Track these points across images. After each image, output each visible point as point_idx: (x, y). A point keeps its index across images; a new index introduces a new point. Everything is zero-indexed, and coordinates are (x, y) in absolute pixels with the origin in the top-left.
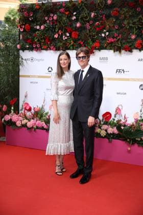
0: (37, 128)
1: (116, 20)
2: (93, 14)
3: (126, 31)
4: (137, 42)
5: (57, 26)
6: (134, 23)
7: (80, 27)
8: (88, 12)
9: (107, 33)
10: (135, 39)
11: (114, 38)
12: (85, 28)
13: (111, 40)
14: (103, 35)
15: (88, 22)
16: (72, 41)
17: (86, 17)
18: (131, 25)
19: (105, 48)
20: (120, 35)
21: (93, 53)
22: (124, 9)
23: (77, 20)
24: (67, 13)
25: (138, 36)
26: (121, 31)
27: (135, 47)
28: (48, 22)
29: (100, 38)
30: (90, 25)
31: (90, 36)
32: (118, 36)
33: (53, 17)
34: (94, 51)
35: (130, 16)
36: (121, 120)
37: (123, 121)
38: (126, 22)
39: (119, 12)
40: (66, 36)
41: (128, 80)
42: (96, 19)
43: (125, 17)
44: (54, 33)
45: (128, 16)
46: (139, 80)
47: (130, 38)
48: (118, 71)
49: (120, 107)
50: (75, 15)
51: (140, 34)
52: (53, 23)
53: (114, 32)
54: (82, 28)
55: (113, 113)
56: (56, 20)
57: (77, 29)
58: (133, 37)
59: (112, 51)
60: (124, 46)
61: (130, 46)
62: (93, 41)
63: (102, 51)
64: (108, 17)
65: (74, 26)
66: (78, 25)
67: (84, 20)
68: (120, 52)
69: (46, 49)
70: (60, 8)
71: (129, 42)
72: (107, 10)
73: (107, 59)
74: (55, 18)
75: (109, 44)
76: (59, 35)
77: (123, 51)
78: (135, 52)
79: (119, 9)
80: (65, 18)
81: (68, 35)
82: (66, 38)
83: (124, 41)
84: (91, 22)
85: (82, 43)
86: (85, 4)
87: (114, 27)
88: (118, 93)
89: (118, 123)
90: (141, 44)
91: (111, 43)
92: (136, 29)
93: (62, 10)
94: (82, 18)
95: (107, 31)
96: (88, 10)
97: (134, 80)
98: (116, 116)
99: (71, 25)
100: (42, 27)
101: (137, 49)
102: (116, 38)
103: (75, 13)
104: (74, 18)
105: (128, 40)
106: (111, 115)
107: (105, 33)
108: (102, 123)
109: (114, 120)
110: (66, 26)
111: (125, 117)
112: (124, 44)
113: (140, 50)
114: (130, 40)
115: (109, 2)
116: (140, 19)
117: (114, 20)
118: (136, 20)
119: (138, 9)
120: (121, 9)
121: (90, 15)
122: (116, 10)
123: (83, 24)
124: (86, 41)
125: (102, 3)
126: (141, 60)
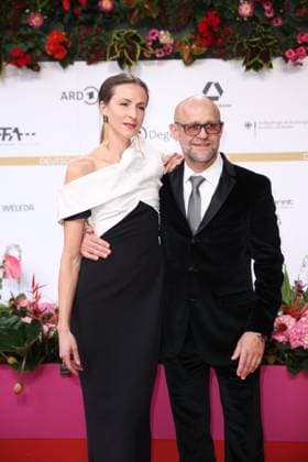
4: (48, 38)
10: (45, 29)
25: (52, 16)
27: (44, 53)
36: (22, 296)
37: (30, 298)
41: (34, 161)
47: (28, 26)
48: (1, 134)
49: (14, 253)
51: (58, 13)
58: (36, 21)
61: (30, 51)
71: (25, 39)
77: (9, 68)
78: (50, 69)
89: (14, 307)
90: (63, 43)
97: (55, 161)
101: (52, 59)
105: (23, 31)
111: (35, 289)
112: (9, 42)
113: (65, 63)
114: (30, 31)
126: (72, 96)
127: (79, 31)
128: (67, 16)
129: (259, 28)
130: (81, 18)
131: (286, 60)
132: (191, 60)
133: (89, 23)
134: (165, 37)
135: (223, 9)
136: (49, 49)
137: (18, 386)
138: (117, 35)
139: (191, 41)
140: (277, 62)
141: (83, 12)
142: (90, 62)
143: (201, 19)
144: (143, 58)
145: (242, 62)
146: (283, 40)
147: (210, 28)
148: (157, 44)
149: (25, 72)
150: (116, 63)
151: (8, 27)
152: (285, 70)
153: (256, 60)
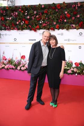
0: (10, 69)
1: (47, 15)
2: (35, 12)
3: (51, 20)
4: (56, 26)
5: (18, 18)
6: (55, 17)
7: (29, 18)
9: (43, 22)
10: (56, 24)
11: (46, 24)
12: (32, 19)
13: (44, 25)
14: (41, 22)
15: (33, 16)
16: (25, 25)
17: (32, 14)
18: (54, 18)
20: (49, 22)
22: (50, 10)
23: (27, 15)
24: (22, 11)
25: (57, 23)
26: (49, 20)
28: (13, 16)
29: (39, 24)
30: (34, 17)
31: (34, 23)
33: (15, 13)
34: (37, 30)
35: (53, 13)
38: (51, 16)
39: (47, 11)
40: (22, 23)
42: (37, 14)
43: (51, 14)
44: (17, 21)
50: (27, 13)
52: (16, 16)
53: (46, 21)
54: (30, 19)
56: (17, 15)
57: (27, 19)
58: (55, 23)
61: (54, 28)
62: (36, 25)
63: (41, 30)
64: (43, 13)
65: (26, 18)
66: (28, 17)
67: (31, 15)
68: (49, 30)
69: (13, 30)
70: (19, 9)
72: (42, 10)
74: (17, 14)
75: (43, 27)
76: (19, 22)
79: (48, 10)
80: (21, 14)
81: (23, 22)
82: (23, 24)
83: (50, 25)
84: (35, 16)
85: (30, 26)
86: (31, 7)
87: (45, 18)
90: (59, 27)
91: (45, 26)
92: (56, 20)
93: (20, 10)
94: (30, 14)
95: (43, 20)
96: (33, 10)
99: (25, 17)
100: (10, 18)
101: (57, 29)
102: (47, 23)
103: (26, 12)
104: (26, 14)
107: (41, 21)
110: (22, 18)
112: (51, 26)
114: (53, 25)
115: (43, 6)
116: (57, 15)
117: (46, 15)
118: (56, 15)
119: (57, 10)
120: (49, 10)
121: (34, 13)
122: (46, 10)
123: (31, 17)
124: (32, 25)
125: (39, 7)
126: (59, 34)
128: (59, 23)
130: (61, 23)
132: (78, 29)
133: (62, 24)
134: (74, 26)
135: (83, 21)
138: (67, 25)
139: (78, 26)
141: (62, 22)
142: (62, 29)
143: (80, 23)
144: (70, 29)
147: (81, 24)
148: (73, 27)
149: (53, 31)
150: (66, 30)
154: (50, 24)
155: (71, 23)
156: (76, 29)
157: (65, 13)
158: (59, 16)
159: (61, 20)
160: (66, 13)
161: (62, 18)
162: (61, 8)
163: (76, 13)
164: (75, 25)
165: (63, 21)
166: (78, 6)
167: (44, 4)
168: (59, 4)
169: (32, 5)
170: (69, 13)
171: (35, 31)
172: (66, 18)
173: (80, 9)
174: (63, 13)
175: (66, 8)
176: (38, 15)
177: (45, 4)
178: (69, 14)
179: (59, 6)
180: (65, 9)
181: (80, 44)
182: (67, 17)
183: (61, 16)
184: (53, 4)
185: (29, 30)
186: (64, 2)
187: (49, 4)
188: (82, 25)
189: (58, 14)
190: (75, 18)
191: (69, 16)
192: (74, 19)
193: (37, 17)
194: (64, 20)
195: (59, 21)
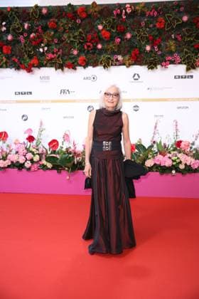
1: (55, 33)
2: (26, 26)
3: (67, 45)
4: (80, 59)
6: (74, 38)
7: (13, 40)
8: (21, 22)
9: (46, 49)
10: (78, 55)
11: (53, 53)
12: (19, 42)
13: (50, 56)
14: (41, 50)
15: (22, 34)
16: (4, 58)
17: (18, 29)
18: (72, 39)
19: (46, 66)
20: (61, 50)
21: (32, 71)
22: (63, 20)
23: (7, 32)
25: (80, 51)
26: (61, 45)
27: (78, 64)
29: (38, 53)
30: (25, 38)
31: (26, 51)
32: (59, 51)
34: (32, 69)
35: (70, 29)
36: (70, 147)
37: (72, 148)
38: (65, 36)
41: (74, 101)
42: (30, 30)
43: (65, 30)
45: (67, 28)
46: (86, 101)
47: (72, 54)
48: (63, 92)
49: (67, 133)
50: (5, 26)
51: (83, 50)
53: (54, 47)
54: (16, 42)
55: (60, 141)
57: (8, 43)
58: (75, 52)
59: (53, 69)
60: (67, 62)
61: (73, 63)
62: (30, 57)
63: (42, 68)
64: (45, 29)
65: (5, 39)
66: (10, 37)
67: (16, 32)
68: (63, 70)
71: (71, 59)
72: (43, 21)
73: (48, 78)
75: (49, 60)
77: (66, 69)
78: (80, 69)
79: (56, 20)
83: (66, 57)
84: (25, 35)
85: (17, 61)
86: (16, 12)
87: (53, 41)
88: (65, 117)
89: (67, 151)
90: (85, 60)
91: (51, 59)
92: (78, 44)
94: (14, 30)
95: (46, 46)
96: (20, 20)
97: (80, 101)
98: (64, 143)
99: (1, 38)
101: (80, 66)
102: (56, 53)
103: (4, 23)
104: (4, 29)
105: (71, 56)
106: (58, 142)
107: (43, 48)
108: (49, 153)
109: (62, 148)
111: (74, 145)
112: (66, 60)
113: (85, 67)
115: (44, 11)
116: (80, 33)
117: (52, 33)
118: (76, 34)
119: (78, 21)
120: (59, 20)
121: (24, 26)
122: (54, 22)
123: (16, 37)
124: (21, 57)
125: (35, 12)
126: (87, 78)
127: (90, 56)
128: (86, 51)
129: (153, 55)
130: (91, 51)
131: (162, 66)
132: (130, 65)
133: (93, 53)
134: (120, 58)
135: (140, 48)
136: (79, 62)
137: (68, 178)
138: (103, 57)
139: (129, 59)
140: (159, 67)
141: (92, 49)
142: (94, 66)
143: (132, 52)
144: (112, 65)
145: (146, 66)
146: (161, 59)
147: (136, 55)
148: (117, 60)
149: (71, 70)
150: (102, 67)
151: (65, 55)
152: (162, 70)
153: (152, 65)
154: (64, 55)
155: (114, 53)
156: (125, 67)
157: (97, 28)
158: (84, 35)
159: (88, 44)
160: (100, 27)
161: (92, 40)
162: (87, 17)
163: (124, 30)
164: (123, 56)
165: (95, 48)
166: (126, 12)
167: (48, 5)
168: (83, 5)
169: (17, 8)
170: (108, 28)
171: (29, 71)
172: (100, 40)
173: (131, 20)
174: (93, 27)
175: (99, 16)
176: (35, 32)
177: (50, 6)
178: (107, 30)
179: (83, 11)
180: (98, 18)
181: (137, 100)
182: (103, 37)
183: (90, 36)
184: (70, 5)
185: (14, 69)
186: (94, 3)
187: (59, 7)
188: (138, 58)
189: (81, 30)
190: (122, 40)
191: (108, 35)
192: (120, 43)
193: (32, 36)
194: (97, 44)
195: (86, 48)
